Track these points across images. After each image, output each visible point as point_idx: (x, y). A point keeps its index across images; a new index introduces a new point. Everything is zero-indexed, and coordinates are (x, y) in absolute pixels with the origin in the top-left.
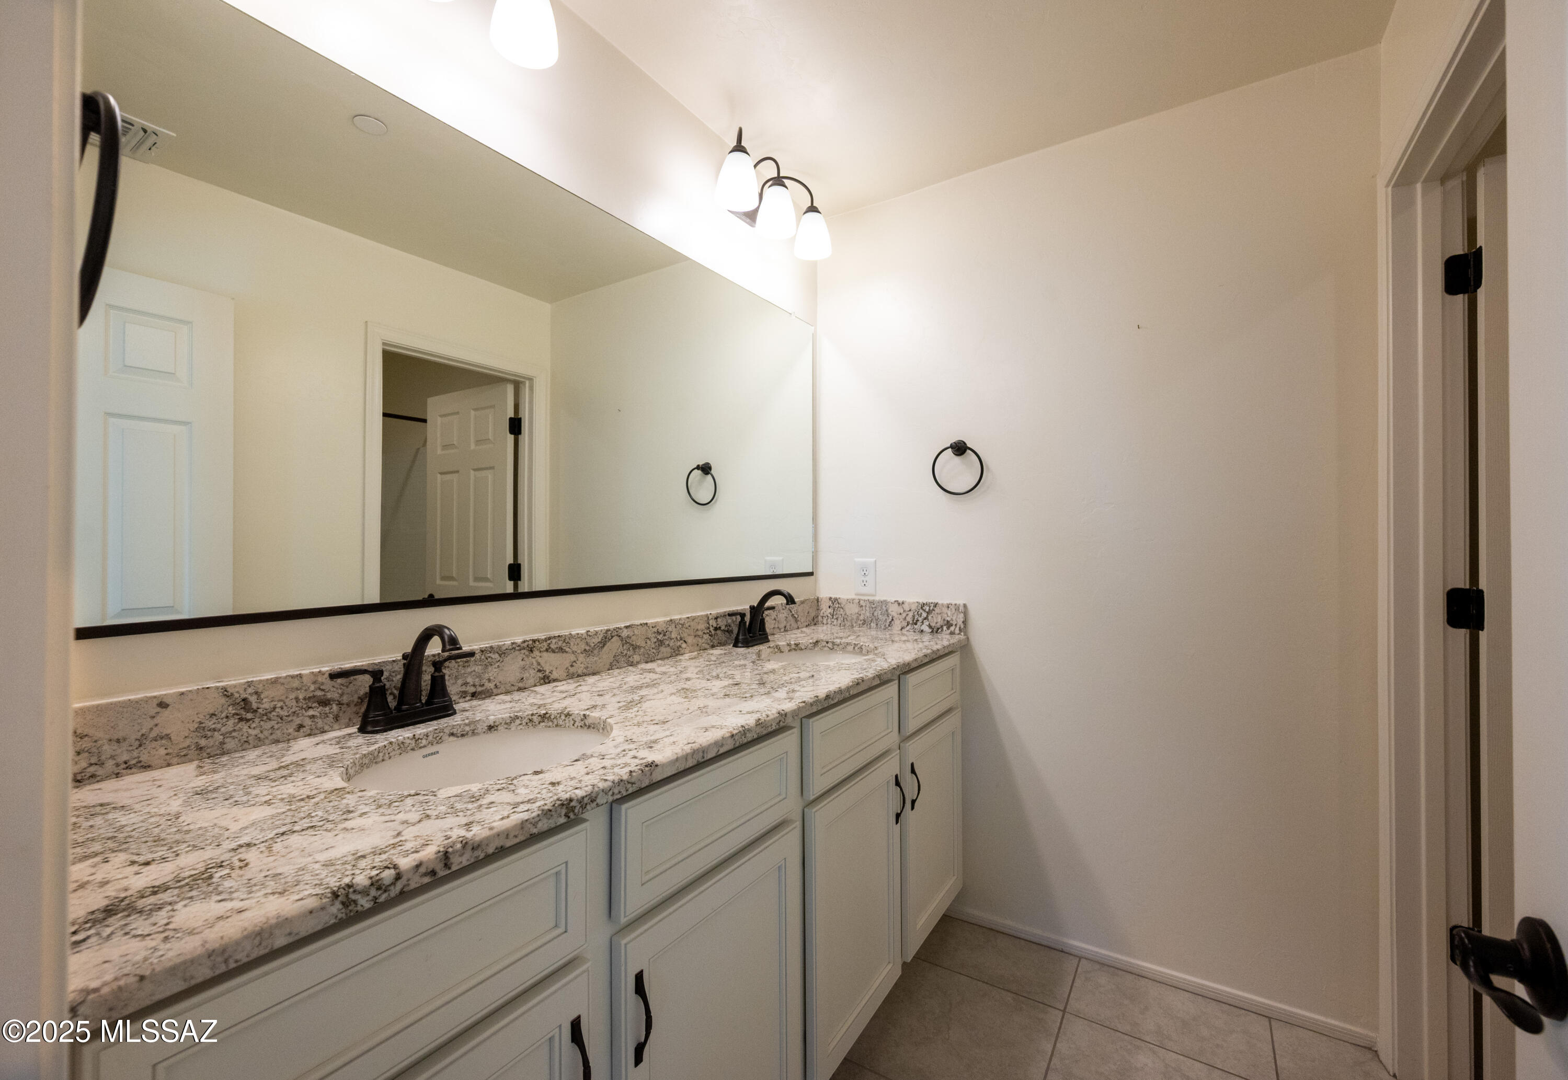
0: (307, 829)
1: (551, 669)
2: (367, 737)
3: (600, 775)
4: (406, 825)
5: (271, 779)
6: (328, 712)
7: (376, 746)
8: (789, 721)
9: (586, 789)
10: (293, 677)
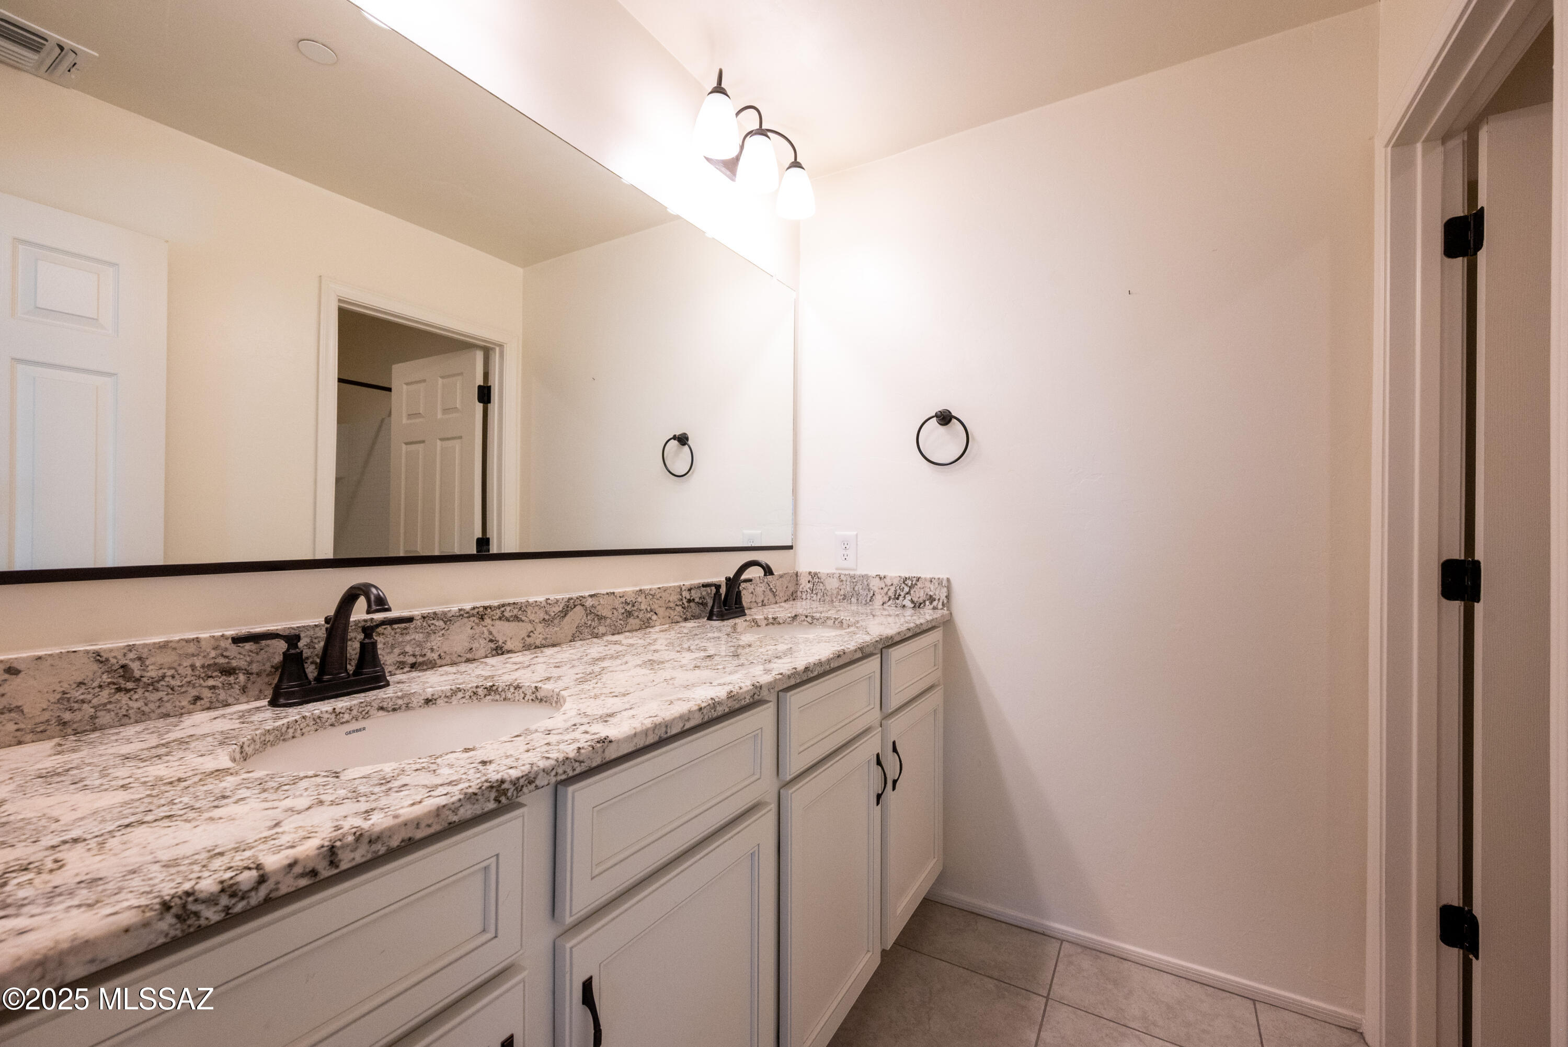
0: (162, 819)
1: (505, 639)
2: (277, 710)
3: (542, 753)
4: (290, 813)
5: (141, 759)
6: (233, 682)
7: (285, 721)
8: (765, 694)
9: (523, 768)
10: (188, 641)
